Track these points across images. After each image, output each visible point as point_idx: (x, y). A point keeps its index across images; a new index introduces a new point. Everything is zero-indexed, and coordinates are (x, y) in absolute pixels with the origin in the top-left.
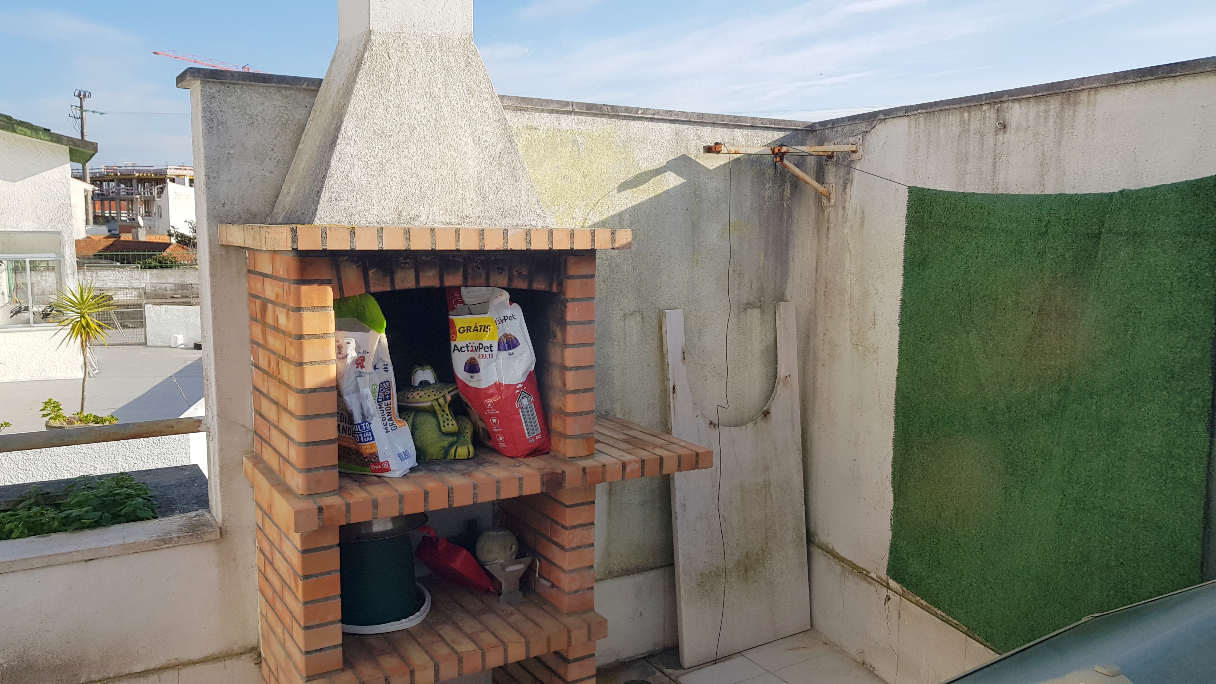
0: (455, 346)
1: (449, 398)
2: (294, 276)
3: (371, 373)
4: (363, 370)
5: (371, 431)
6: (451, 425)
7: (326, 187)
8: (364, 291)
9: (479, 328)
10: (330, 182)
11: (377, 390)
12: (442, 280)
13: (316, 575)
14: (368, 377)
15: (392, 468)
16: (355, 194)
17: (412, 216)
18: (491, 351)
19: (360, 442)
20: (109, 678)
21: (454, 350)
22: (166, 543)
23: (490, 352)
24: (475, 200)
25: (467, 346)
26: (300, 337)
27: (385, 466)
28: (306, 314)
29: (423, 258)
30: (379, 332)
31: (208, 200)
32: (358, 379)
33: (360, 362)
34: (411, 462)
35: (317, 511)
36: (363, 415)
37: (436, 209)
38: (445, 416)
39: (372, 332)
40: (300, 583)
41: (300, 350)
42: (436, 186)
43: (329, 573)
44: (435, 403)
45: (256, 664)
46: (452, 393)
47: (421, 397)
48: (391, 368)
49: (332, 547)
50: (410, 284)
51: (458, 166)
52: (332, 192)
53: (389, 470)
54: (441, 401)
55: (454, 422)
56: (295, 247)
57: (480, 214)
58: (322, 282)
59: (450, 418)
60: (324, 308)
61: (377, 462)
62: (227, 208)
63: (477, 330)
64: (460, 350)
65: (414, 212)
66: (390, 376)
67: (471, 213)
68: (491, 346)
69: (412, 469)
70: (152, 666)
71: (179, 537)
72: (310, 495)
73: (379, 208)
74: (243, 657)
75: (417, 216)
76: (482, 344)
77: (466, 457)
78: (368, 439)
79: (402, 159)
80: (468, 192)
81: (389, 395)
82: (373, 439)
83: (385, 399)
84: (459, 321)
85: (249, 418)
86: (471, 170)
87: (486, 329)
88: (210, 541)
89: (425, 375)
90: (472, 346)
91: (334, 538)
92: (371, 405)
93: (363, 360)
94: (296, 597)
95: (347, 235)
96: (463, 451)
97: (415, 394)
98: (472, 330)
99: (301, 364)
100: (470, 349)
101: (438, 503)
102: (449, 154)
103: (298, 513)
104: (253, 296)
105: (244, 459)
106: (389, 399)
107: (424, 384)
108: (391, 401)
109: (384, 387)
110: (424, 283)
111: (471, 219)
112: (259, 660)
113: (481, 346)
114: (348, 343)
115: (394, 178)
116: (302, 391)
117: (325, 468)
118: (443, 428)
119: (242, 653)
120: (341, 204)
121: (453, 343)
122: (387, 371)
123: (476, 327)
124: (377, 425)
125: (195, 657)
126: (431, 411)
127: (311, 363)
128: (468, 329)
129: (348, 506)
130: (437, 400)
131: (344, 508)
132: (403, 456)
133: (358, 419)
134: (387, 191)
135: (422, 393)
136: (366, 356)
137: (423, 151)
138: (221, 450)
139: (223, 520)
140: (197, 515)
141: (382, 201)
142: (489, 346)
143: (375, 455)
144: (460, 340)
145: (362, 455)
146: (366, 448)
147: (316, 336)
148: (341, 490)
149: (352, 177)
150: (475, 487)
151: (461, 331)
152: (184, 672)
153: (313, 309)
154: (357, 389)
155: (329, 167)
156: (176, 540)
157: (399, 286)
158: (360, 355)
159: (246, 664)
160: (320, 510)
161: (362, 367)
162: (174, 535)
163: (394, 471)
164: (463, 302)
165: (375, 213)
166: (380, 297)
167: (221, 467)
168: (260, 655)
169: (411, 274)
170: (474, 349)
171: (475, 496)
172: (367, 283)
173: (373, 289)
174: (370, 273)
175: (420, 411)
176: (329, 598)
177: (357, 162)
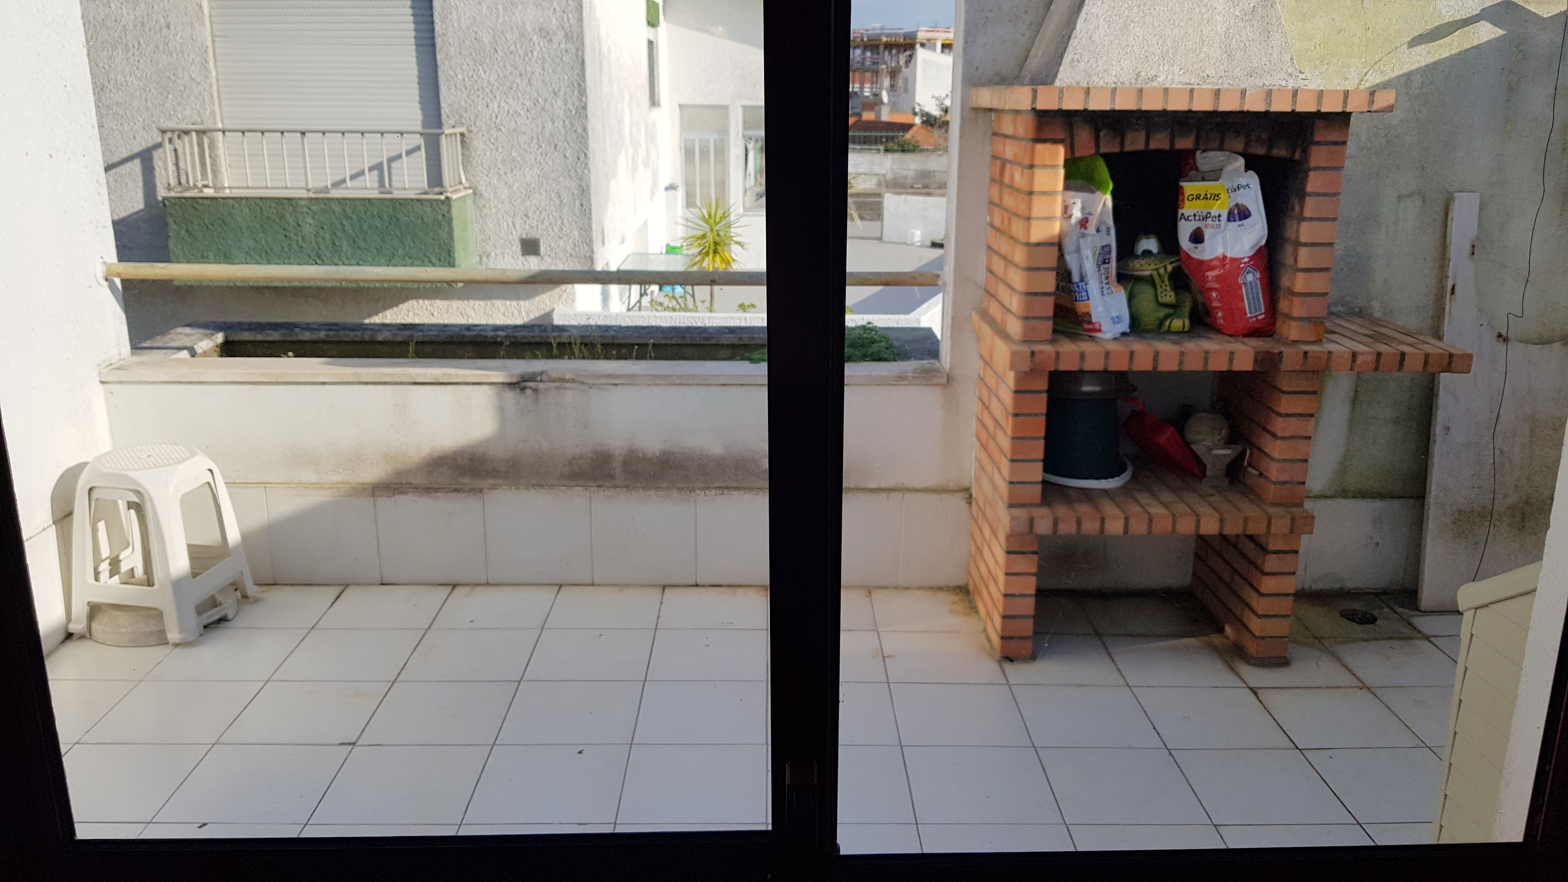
0: (1182, 214)
1: (1170, 268)
2: (1031, 134)
3: (1093, 235)
4: (1086, 232)
5: (1087, 291)
6: (1169, 296)
7: (1070, 48)
8: (1093, 151)
9: (1209, 196)
10: (1073, 43)
11: (1097, 253)
12: (1172, 143)
13: (1025, 415)
14: (1090, 239)
15: (1103, 328)
16: (1096, 55)
17: (1150, 76)
18: (1219, 221)
19: (1076, 300)
20: (850, 488)
21: (1181, 218)
22: (902, 380)
23: (1217, 222)
24: (1220, 58)
25: (1195, 215)
26: (1031, 193)
27: (1097, 326)
28: (1038, 172)
29: (1156, 119)
30: (1105, 194)
31: (964, 63)
32: (1081, 240)
33: (1083, 223)
34: (1124, 326)
35: (1029, 355)
36: (1081, 275)
37: (1176, 69)
38: (1164, 287)
39: (1098, 194)
40: (1010, 419)
41: (1029, 205)
42: (1180, 44)
43: (1036, 415)
44: (1155, 273)
45: (967, 503)
46: (1174, 265)
47: (1141, 265)
48: (1113, 232)
49: (1040, 392)
50: (1140, 146)
51: (1205, 22)
52: (1075, 54)
53: (1100, 330)
54: (1162, 271)
55: (1172, 293)
56: (1034, 106)
57: (1223, 74)
58: (1055, 141)
59: (1168, 288)
60: (1054, 166)
61: (1090, 322)
62: (980, 71)
63: (1207, 198)
64: (1187, 219)
65: (1153, 72)
66: (1112, 240)
67: (1214, 72)
68: (1219, 216)
69: (1124, 334)
70: (883, 485)
71: (913, 377)
72: (1026, 341)
73: (1118, 69)
74: (957, 494)
75: (1156, 76)
76: (1210, 213)
77: (1181, 330)
78: (1083, 298)
79: (1147, 18)
80: (1212, 50)
81: (1109, 259)
82: (1088, 299)
83: (1104, 263)
84: (1189, 188)
85: (981, 274)
86: (1219, 27)
87: (1216, 198)
88: (937, 385)
89: (1150, 244)
90: (1199, 216)
91: (1043, 384)
92: (1090, 267)
93: (1087, 222)
94: (1005, 432)
95: (1082, 95)
96: (1177, 324)
97: (1136, 261)
98: (1201, 198)
99: (1028, 219)
100: (1197, 218)
101: (1143, 364)
102: (1197, 10)
103: (1014, 354)
104: (994, 157)
105: (974, 313)
106: (1109, 263)
107: (1147, 253)
108: (1110, 265)
109: (1106, 248)
110: (1153, 145)
111: (1213, 79)
112: (970, 500)
113: (1209, 215)
114: (1074, 203)
115: (1136, 38)
116: (1028, 244)
117: (1041, 318)
118: (1160, 298)
119: (956, 491)
120: (1082, 65)
121: (1180, 211)
122: (1109, 235)
123: (1206, 195)
124: (1093, 286)
125: (918, 485)
126: (1150, 281)
127: (1037, 218)
128: (1198, 197)
129: (1057, 353)
130: (1157, 269)
131: (1054, 355)
132: (1117, 320)
133: (1076, 278)
134: (1128, 51)
135: (1143, 262)
136: (1090, 218)
137: (1169, 8)
138: (954, 303)
139: (951, 368)
140: (929, 363)
141: (1122, 61)
142: (1217, 215)
143: (1088, 314)
144: (1188, 209)
145: (1076, 313)
146: (1081, 307)
147: (1044, 193)
148: (1053, 341)
149: (1096, 38)
150: (1182, 354)
151: (1190, 199)
152: (909, 496)
153: (1045, 166)
154: (1078, 250)
155: (1074, 28)
156: (910, 378)
157: (1128, 148)
158: (1084, 216)
159: (957, 502)
160: (1033, 353)
161: (1086, 228)
162: (910, 374)
163: (1106, 332)
164: (1197, 169)
165: (1114, 74)
166: (1107, 157)
167: (953, 319)
168: (971, 496)
169: (1142, 135)
170: (1201, 219)
171: (1181, 362)
172: (1097, 146)
173: (1103, 150)
174: (1102, 134)
175: (1139, 279)
176: (1033, 438)
177: (1102, 22)
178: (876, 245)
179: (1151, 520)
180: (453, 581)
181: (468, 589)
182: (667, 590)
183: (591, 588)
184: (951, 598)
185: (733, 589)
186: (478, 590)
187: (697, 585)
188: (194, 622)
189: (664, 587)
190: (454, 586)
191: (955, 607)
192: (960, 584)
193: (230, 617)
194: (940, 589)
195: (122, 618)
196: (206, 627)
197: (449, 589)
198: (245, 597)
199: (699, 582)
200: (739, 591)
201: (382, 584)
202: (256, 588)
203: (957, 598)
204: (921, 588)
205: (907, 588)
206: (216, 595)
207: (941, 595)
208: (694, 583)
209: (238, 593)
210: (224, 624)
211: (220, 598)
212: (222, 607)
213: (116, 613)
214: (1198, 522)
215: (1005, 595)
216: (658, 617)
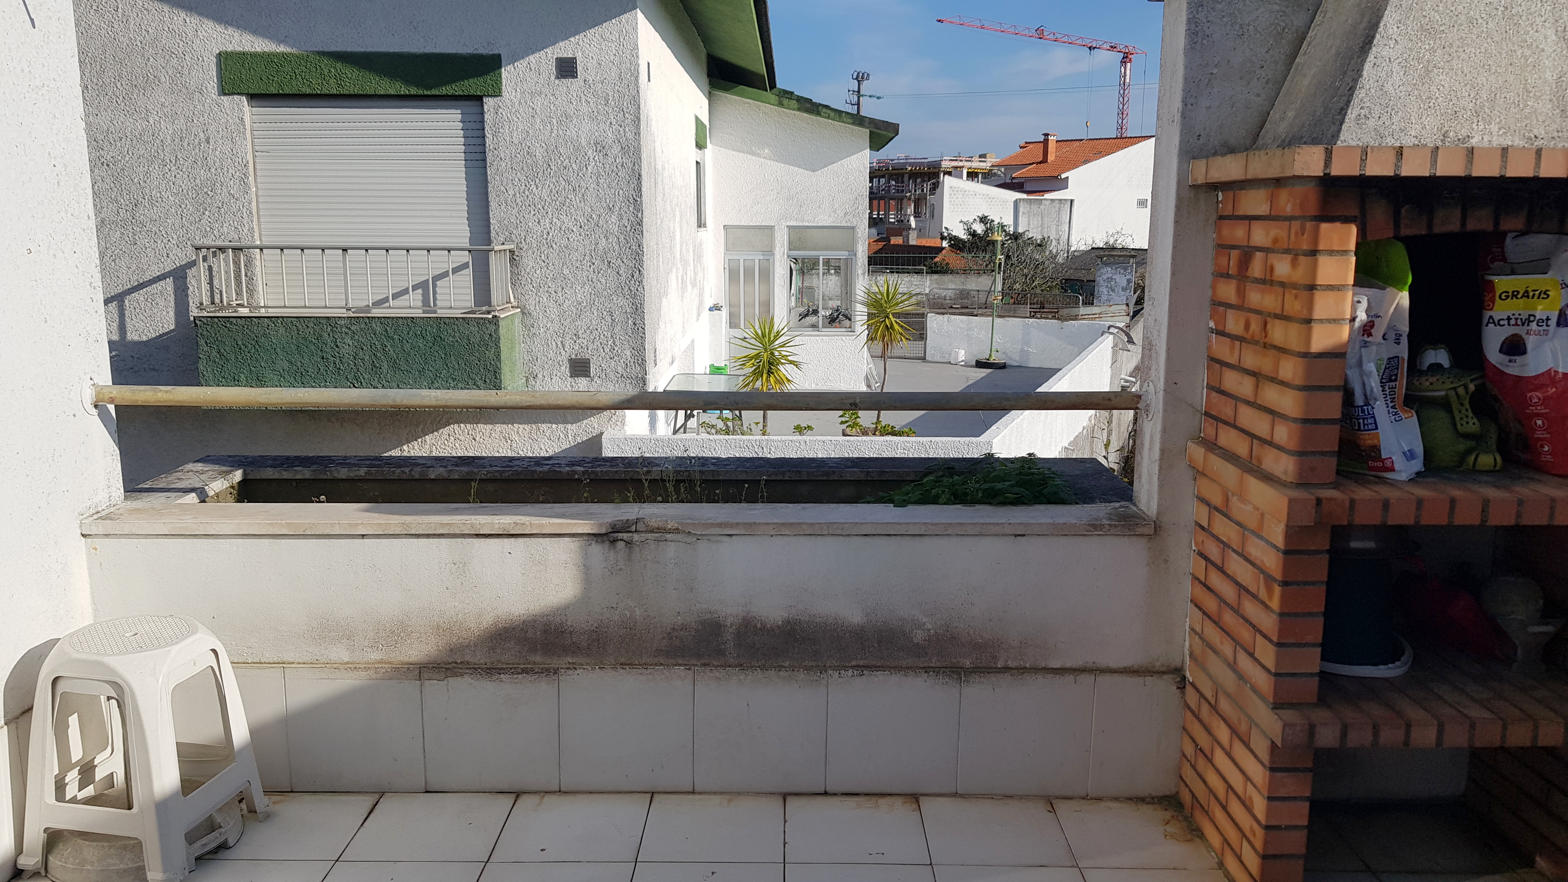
0: (1491, 317)
1: (1472, 387)
2: (1313, 210)
3: (1380, 344)
4: (1370, 339)
5: (1374, 417)
6: (1472, 425)
7: (1355, 101)
8: (1391, 234)
9: (1531, 294)
10: (1360, 94)
11: (1383, 367)
12: (1497, 223)
13: (1298, 583)
14: (1374, 348)
15: (1396, 467)
16: (1389, 109)
17: (1461, 137)
18: (1547, 326)
19: (1359, 429)
20: (1025, 668)
21: (1489, 322)
22: (1096, 530)
23: (1545, 327)
24: (1550, 114)
25: (1509, 319)
26: (1312, 287)
27: (1388, 464)
28: (1323, 260)
29: (1475, 191)
30: (1401, 290)
31: (1182, 131)
32: (1363, 350)
33: (1367, 329)
34: (1417, 465)
35: (1314, 503)
36: (1365, 395)
37: (1494, 127)
38: (1464, 411)
39: (1390, 290)
40: (1277, 590)
41: (1310, 305)
42: (1498, 96)
43: (1314, 583)
44: (1452, 393)
45: (1178, 688)
46: (1476, 382)
47: (1431, 384)
48: (1404, 341)
49: (1319, 552)
50: (1454, 226)
51: (1529, 69)
52: (1361, 108)
53: (1392, 469)
54: (1461, 391)
55: (1475, 420)
56: (1327, 171)
57: (1555, 134)
58: (1346, 220)
59: (1471, 415)
60: (1345, 252)
61: (1379, 458)
62: (1202, 140)
63: (1528, 297)
64: (1498, 324)
65: (1464, 132)
66: (1403, 350)
67: (1543, 132)
68: (1548, 319)
69: (1418, 474)
70: (1068, 665)
71: (1110, 525)
72: (1301, 484)
73: (1419, 127)
74: (1165, 677)
75: (1468, 136)
76: (1534, 316)
77: (1492, 468)
78: (1370, 427)
79: (1454, 62)
80: (1541, 104)
81: (1396, 375)
82: (1377, 428)
83: (1390, 381)
84: (1502, 283)
85: (1201, 396)
86: (1548, 74)
87: (1542, 296)
88: (1141, 535)
89: (1440, 357)
90: (1516, 319)
91: (1323, 542)
92: (1374, 383)
93: (1372, 327)
94: (1267, 607)
95: (1392, 157)
96: (1486, 460)
97: (1423, 379)
98: (1519, 296)
99: (1309, 321)
100: (1513, 322)
101: (1467, 516)
102: (1519, 53)
103: (1292, 502)
104: (1223, 247)
105: (1190, 444)
106: (1396, 380)
107: (1436, 368)
108: (1397, 383)
109: (1393, 362)
110: (1471, 226)
111: (1542, 141)
112: (1182, 684)
113: (1532, 318)
114: (1359, 302)
115: (1441, 88)
116: (1306, 355)
117: (1323, 453)
118: (1459, 426)
119: (1164, 673)
120: (1371, 123)
121: (1487, 314)
122: (1399, 343)
123: (1527, 292)
124: (1380, 409)
125: (1113, 665)
126: (1445, 404)
127: (1321, 321)
128: (1515, 295)
129: (1352, 502)
130: (1454, 388)
131: (1347, 503)
132: (1410, 455)
133: (1359, 401)
134: (1431, 104)
135: (1432, 379)
136: (1377, 321)
137: (1483, 50)
138: (1164, 431)
139: (1158, 513)
140: (1121, 507)
141: (1424, 118)
142: (1544, 318)
143: (1376, 449)
144: (1500, 310)
145: (1358, 446)
146: (1366, 439)
147: (1330, 288)
148: (1336, 486)
149: (1388, 87)
150: (1520, 502)
151: (1503, 297)
152: (1101, 679)
153: (1331, 253)
154: (1360, 364)
155: (1361, 76)
156: (1107, 527)
157: (1437, 230)
158: (1370, 319)
159: (1166, 686)
160: (1319, 502)
161: (1370, 335)
162: (1105, 522)
163: (1400, 471)
164: (1504, 260)
165: (1413, 134)
166: (1412, 244)
167: (1162, 451)
168: (1184, 678)
169: (1457, 213)
170: (1519, 322)
171: (1519, 515)
172: (1397, 225)
173: (1405, 232)
174: (1403, 211)
175: (1433, 402)
176: (1310, 614)
177: (1396, 67)
178: (919, 366)
179: (1473, 726)
180: (516, 787)
181: (535, 799)
182: (789, 799)
183: (691, 797)
184: (1160, 814)
185: (874, 799)
186: (547, 798)
187: (826, 793)
188: (182, 853)
189: (785, 796)
190: (518, 795)
191: (1168, 828)
192: (1167, 793)
193: (231, 843)
194: (1141, 800)
195: (90, 851)
196: (198, 859)
197: (510, 799)
198: (252, 811)
199: (830, 789)
200: (882, 801)
201: (427, 792)
202: (266, 800)
203: (1168, 815)
204: (1116, 799)
205: (1099, 799)
206: (214, 814)
207: (1146, 809)
208: (822, 790)
209: (244, 806)
210: (223, 854)
211: (219, 820)
212: (223, 830)
213: (80, 841)
214: (1536, 728)
215: (1267, 828)
216: (785, 844)
